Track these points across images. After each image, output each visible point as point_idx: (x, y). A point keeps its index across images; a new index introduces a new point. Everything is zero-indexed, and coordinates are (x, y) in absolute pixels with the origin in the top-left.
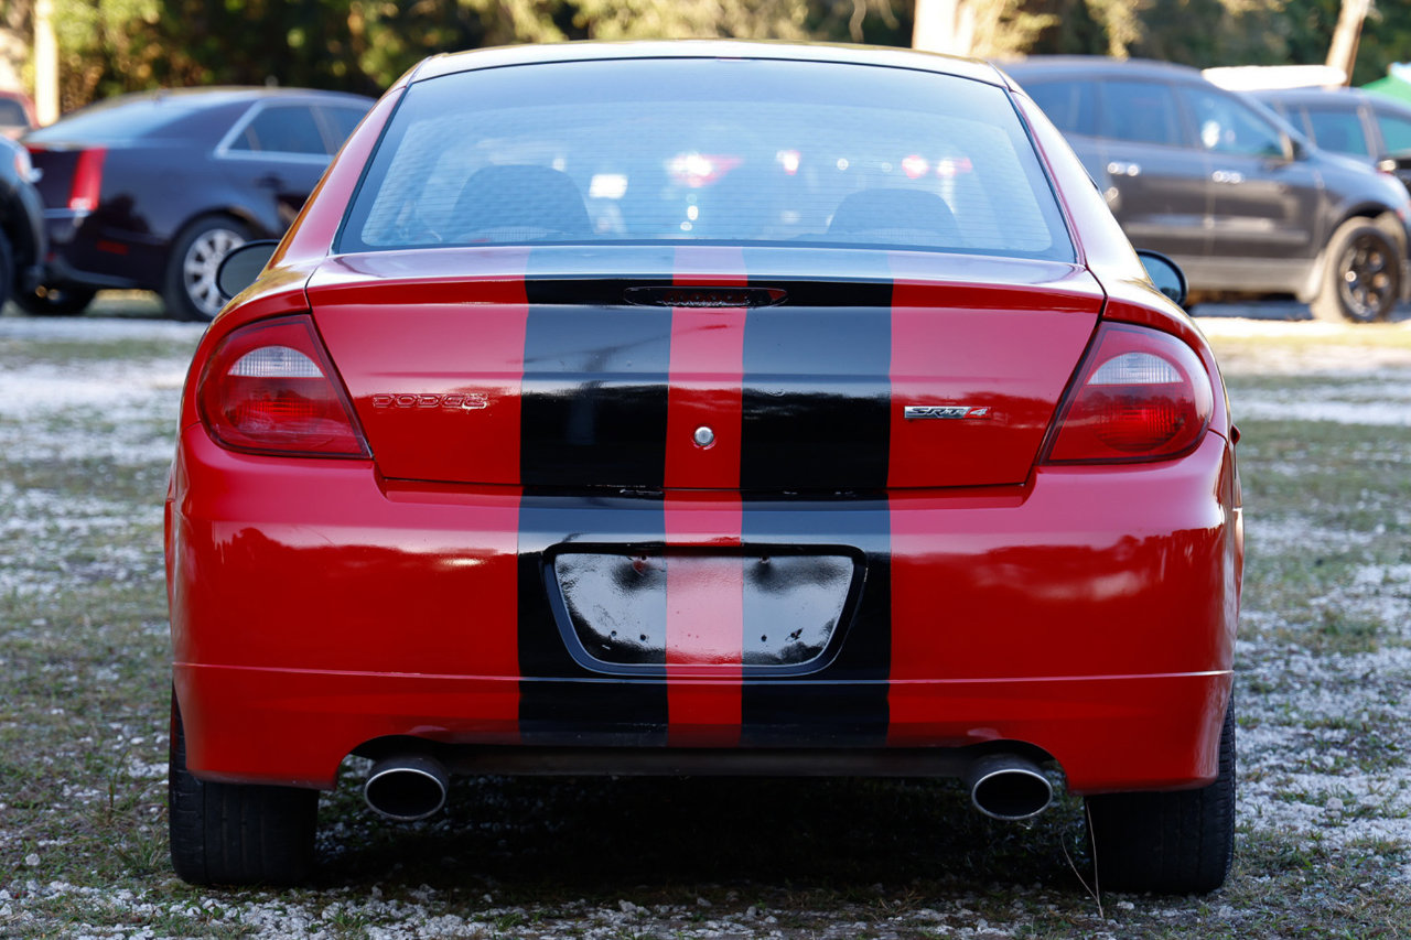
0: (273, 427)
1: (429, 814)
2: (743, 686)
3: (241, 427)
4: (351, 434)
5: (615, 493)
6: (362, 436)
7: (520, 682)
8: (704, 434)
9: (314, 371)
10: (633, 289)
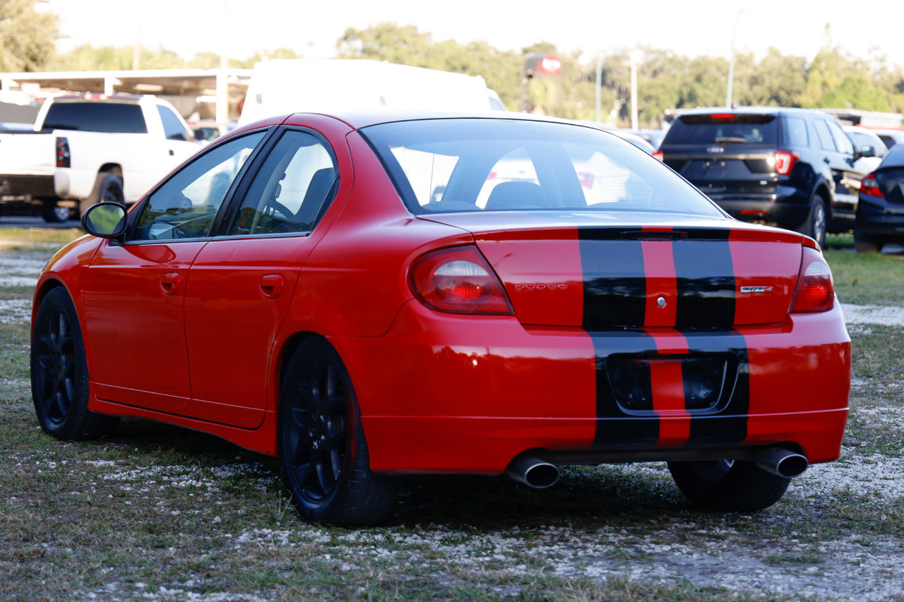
0: (464, 300)
1: (551, 484)
2: (691, 419)
3: (446, 300)
4: (504, 303)
5: (622, 329)
6: (509, 304)
7: (597, 421)
8: (661, 300)
9: (483, 273)
10: (625, 232)
